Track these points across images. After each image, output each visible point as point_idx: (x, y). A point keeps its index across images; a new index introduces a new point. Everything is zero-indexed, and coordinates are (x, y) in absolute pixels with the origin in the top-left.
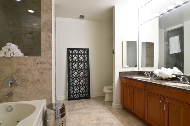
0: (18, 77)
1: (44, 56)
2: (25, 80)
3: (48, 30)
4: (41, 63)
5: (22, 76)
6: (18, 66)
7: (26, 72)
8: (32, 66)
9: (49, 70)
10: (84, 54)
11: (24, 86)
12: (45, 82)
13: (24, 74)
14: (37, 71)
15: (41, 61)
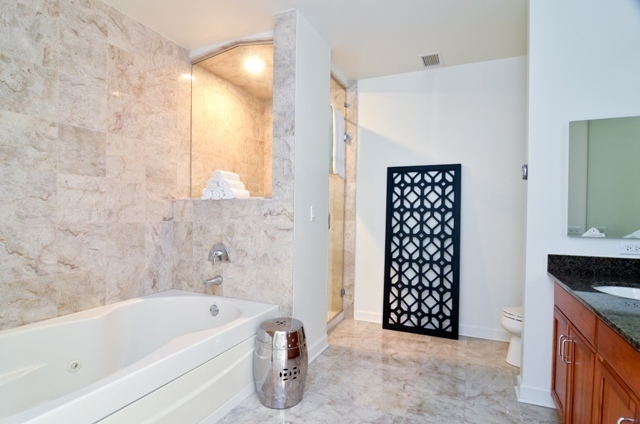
0: (230, 243)
1: (277, 198)
2: (242, 252)
3: (287, 130)
4: (270, 213)
5: (238, 242)
6: (231, 220)
7: (244, 235)
8: (254, 222)
9: (285, 232)
10: (443, 184)
11: (240, 266)
12: (278, 261)
13: (241, 238)
14: (263, 233)
15: (271, 208)
